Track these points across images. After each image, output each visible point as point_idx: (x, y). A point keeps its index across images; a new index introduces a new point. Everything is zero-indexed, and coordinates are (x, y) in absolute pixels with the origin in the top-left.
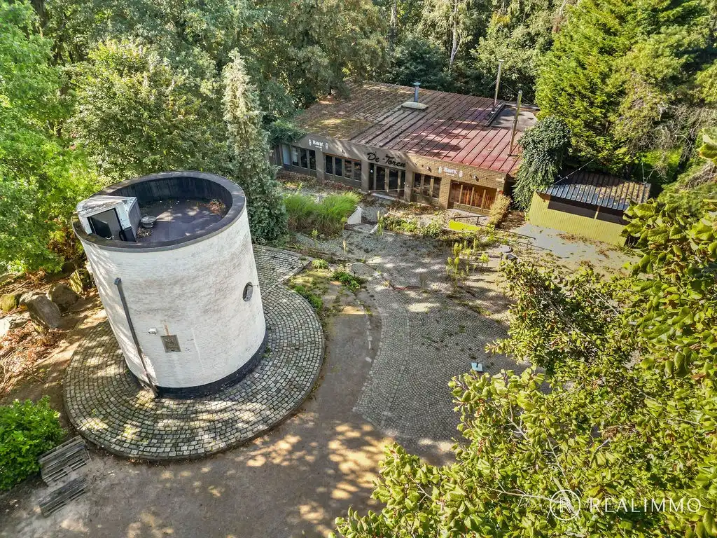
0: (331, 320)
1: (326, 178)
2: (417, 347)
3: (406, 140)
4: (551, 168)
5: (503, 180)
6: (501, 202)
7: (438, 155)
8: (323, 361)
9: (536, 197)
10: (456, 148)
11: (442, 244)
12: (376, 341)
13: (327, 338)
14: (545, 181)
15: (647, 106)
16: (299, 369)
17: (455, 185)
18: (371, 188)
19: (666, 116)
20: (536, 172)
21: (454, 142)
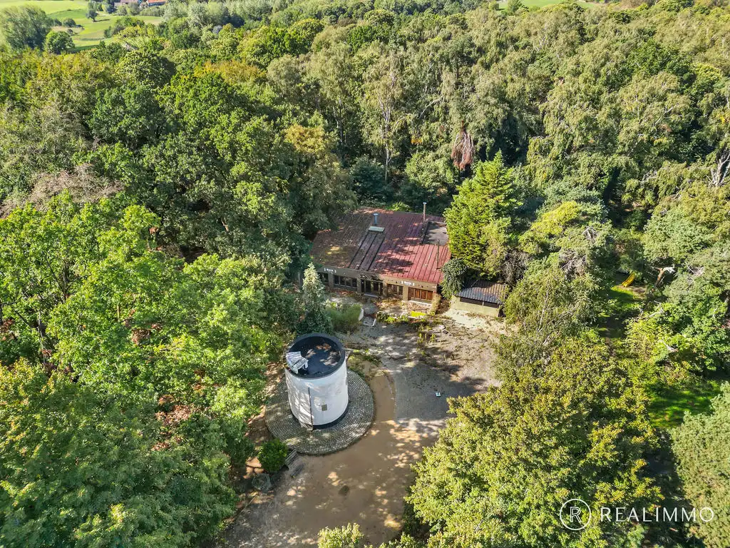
0: (371, 382)
1: (335, 286)
2: (412, 389)
3: (380, 261)
4: (459, 283)
5: (436, 287)
6: (436, 298)
7: (400, 271)
8: (374, 402)
9: (453, 298)
10: (409, 264)
11: (411, 326)
12: (393, 389)
13: (372, 391)
14: (457, 289)
15: (498, 253)
16: (366, 408)
17: (410, 289)
18: (363, 291)
19: (507, 258)
20: (452, 285)
21: (407, 258)
